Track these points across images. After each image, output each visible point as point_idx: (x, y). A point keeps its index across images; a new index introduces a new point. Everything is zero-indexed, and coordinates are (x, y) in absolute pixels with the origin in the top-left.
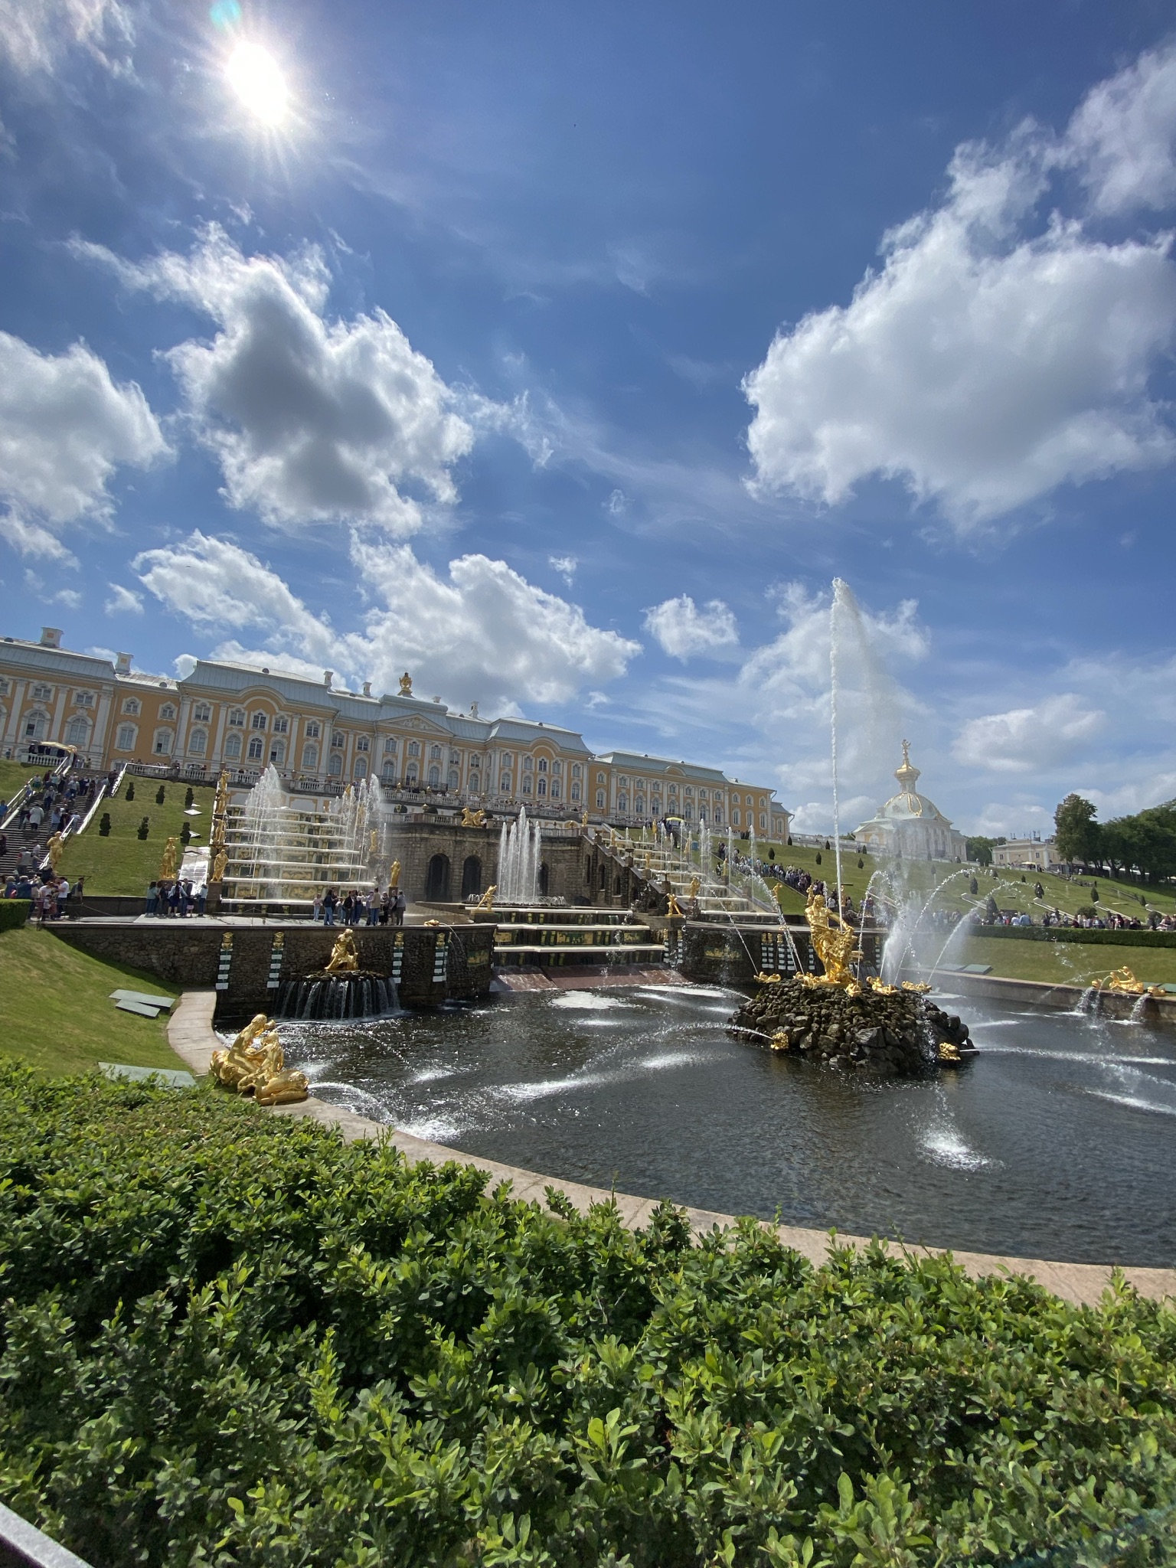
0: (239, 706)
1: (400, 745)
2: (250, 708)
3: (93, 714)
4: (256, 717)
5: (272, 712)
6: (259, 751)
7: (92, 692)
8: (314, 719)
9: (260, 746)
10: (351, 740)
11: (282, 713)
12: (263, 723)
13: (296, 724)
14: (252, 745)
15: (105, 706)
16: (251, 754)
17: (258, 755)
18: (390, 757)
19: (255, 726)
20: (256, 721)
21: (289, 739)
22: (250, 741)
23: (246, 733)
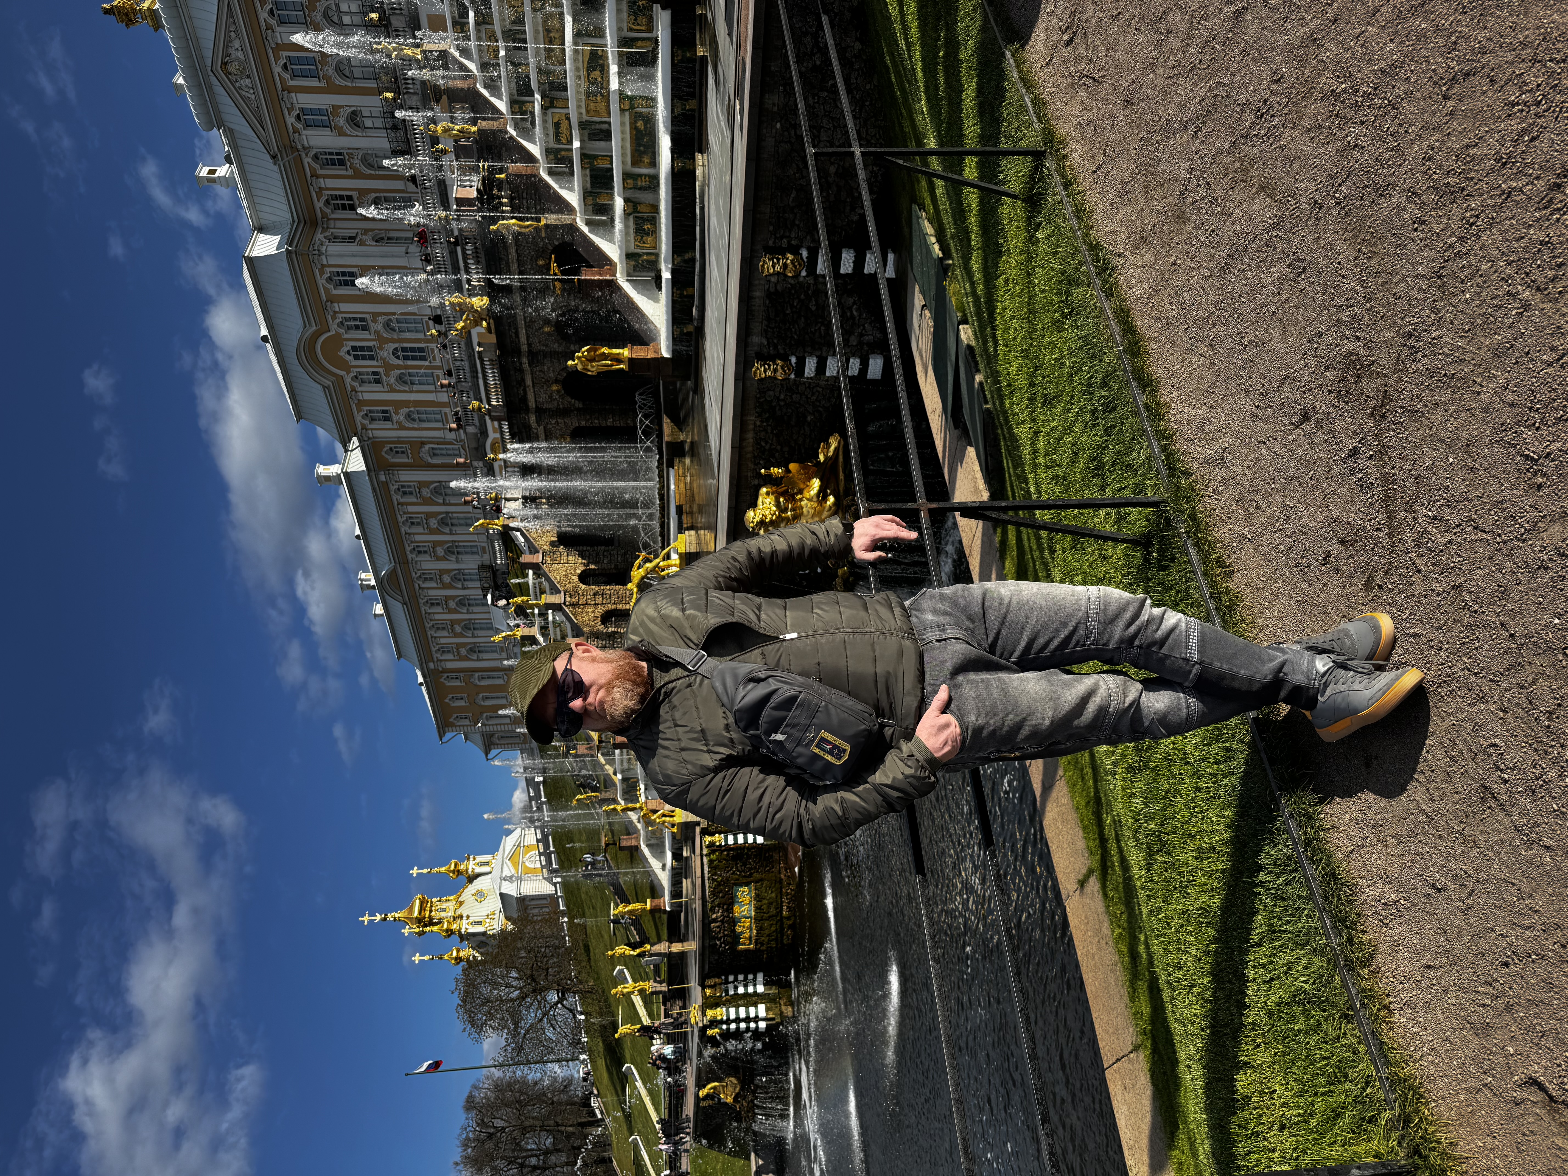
0: (348, 380)
1: (305, 100)
2: (347, 368)
3: (422, 484)
4: (356, 357)
5: (337, 341)
6: (413, 350)
7: (393, 488)
8: (321, 281)
9: (404, 350)
10: (330, 183)
11: (334, 327)
12: (362, 348)
13: (345, 307)
14: (406, 358)
15: (408, 477)
16: (423, 358)
17: (421, 350)
18: (341, 121)
19: (372, 358)
20: (364, 358)
21: (375, 315)
22: (400, 362)
23: (389, 367)
